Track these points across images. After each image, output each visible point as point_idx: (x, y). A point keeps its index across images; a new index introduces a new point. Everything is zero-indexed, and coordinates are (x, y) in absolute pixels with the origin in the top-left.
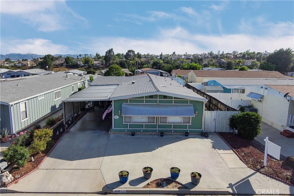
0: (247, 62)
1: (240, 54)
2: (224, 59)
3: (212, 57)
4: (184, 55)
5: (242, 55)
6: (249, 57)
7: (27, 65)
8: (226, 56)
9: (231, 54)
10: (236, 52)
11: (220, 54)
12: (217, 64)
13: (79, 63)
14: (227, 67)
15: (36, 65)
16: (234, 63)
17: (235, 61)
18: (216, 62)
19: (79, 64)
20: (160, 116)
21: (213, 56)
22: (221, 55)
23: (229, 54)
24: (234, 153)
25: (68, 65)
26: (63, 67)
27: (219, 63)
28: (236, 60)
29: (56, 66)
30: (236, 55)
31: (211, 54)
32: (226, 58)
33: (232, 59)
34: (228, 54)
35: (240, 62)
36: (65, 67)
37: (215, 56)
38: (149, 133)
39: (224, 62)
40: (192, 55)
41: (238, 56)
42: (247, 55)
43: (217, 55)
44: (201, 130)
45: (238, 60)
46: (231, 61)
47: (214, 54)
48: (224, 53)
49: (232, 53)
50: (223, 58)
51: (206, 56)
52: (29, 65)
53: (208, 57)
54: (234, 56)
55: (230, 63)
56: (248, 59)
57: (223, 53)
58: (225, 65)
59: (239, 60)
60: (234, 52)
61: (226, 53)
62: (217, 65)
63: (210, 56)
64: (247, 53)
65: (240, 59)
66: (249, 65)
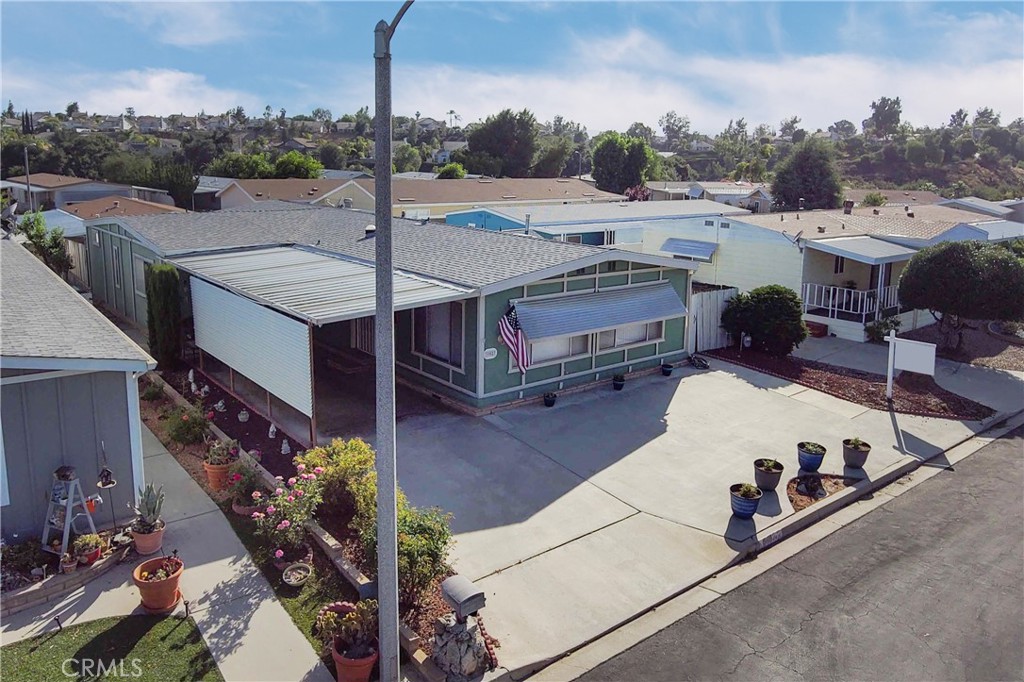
2: (305, 138)
3: (251, 128)
5: (352, 124)
8: (300, 126)
9: (311, 119)
11: (275, 117)
16: (344, 153)
18: (277, 148)
20: (598, 330)
22: (279, 123)
23: (306, 119)
24: (805, 388)
30: (335, 126)
34: (302, 118)
35: (359, 149)
37: (261, 126)
38: (581, 388)
40: (165, 120)
41: (343, 126)
44: (682, 351)
45: (352, 143)
46: (330, 145)
47: (253, 117)
48: (287, 116)
49: (313, 116)
50: (297, 135)
54: (328, 128)
55: (333, 151)
57: (283, 114)
59: (355, 143)
61: (295, 115)
63: (240, 126)
65: (357, 140)
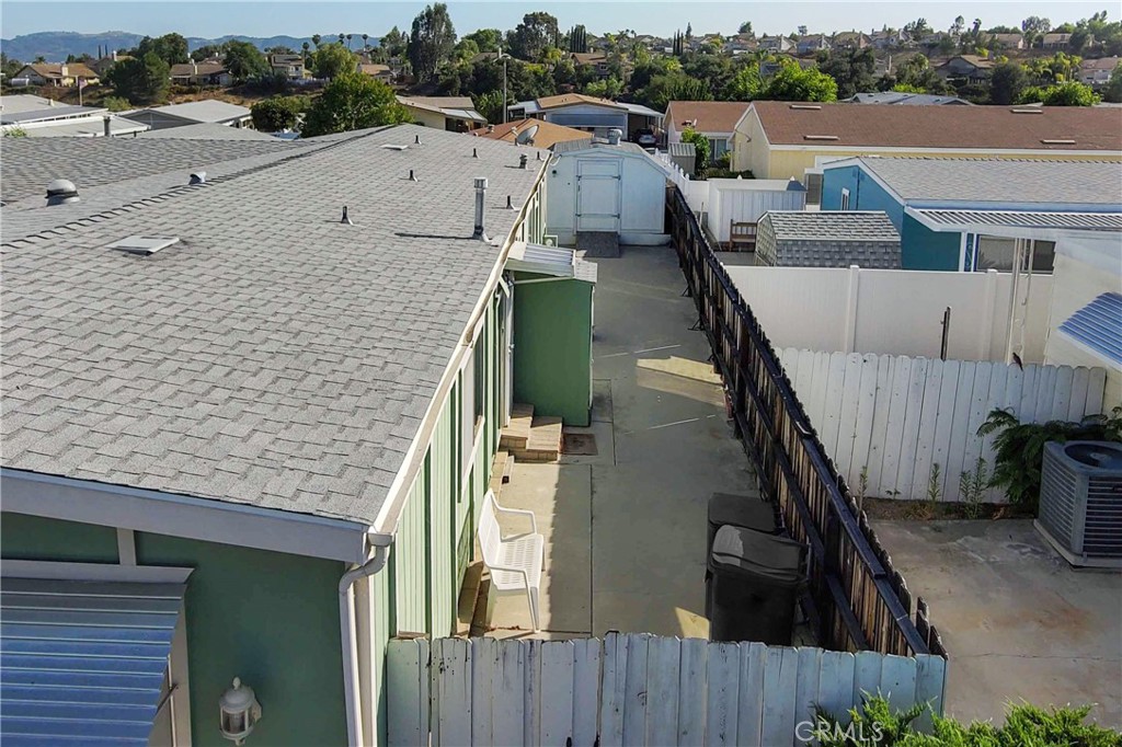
0: (1095, 69)
1: (1061, 30)
2: (980, 54)
3: (925, 45)
4: (793, 37)
5: (1068, 36)
6: (1101, 48)
7: (58, 81)
8: (988, 40)
9: (1015, 31)
10: (1039, 22)
11: (964, 30)
12: (945, 81)
13: (292, 72)
14: (991, 91)
15: (97, 80)
16: (1029, 74)
17: (1035, 65)
18: (937, 69)
19: (294, 78)
21: (927, 41)
22: (964, 37)
23: (1007, 31)
25: (240, 83)
26: (216, 92)
27: (955, 73)
28: (1037, 60)
29: (185, 88)
30: (1040, 39)
31: (918, 30)
32: (987, 48)
33: (1017, 56)
34: (1002, 30)
35: (1057, 69)
36: (226, 93)
37: (937, 42)
39: (977, 69)
40: (827, 38)
41: (1048, 40)
42: (1091, 36)
43: (946, 37)
45: (1046, 62)
46: (1013, 63)
47: (935, 31)
48: (980, 29)
49: (1020, 28)
50: (973, 52)
51: (894, 43)
52: (67, 82)
53: (900, 48)
54: (1029, 42)
55: (1009, 72)
56: (1097, 53)
57: (977, 26)
58: (980, 85)
59: (1052, 61)
60: (1031, 21)
61: (993, 28)
62: (943, 84)
63: (911, 43)
64: (1093, 28)
65: (1057, 57)
66: (1101, 82)
